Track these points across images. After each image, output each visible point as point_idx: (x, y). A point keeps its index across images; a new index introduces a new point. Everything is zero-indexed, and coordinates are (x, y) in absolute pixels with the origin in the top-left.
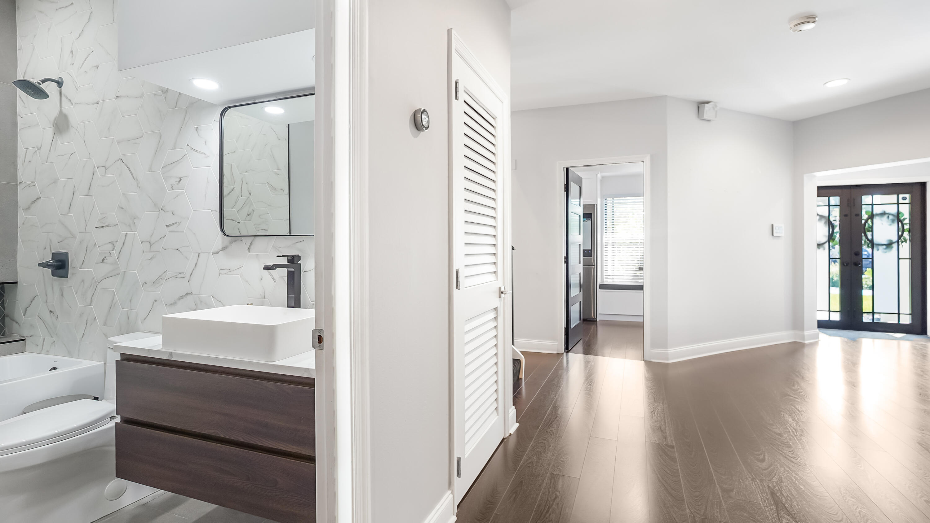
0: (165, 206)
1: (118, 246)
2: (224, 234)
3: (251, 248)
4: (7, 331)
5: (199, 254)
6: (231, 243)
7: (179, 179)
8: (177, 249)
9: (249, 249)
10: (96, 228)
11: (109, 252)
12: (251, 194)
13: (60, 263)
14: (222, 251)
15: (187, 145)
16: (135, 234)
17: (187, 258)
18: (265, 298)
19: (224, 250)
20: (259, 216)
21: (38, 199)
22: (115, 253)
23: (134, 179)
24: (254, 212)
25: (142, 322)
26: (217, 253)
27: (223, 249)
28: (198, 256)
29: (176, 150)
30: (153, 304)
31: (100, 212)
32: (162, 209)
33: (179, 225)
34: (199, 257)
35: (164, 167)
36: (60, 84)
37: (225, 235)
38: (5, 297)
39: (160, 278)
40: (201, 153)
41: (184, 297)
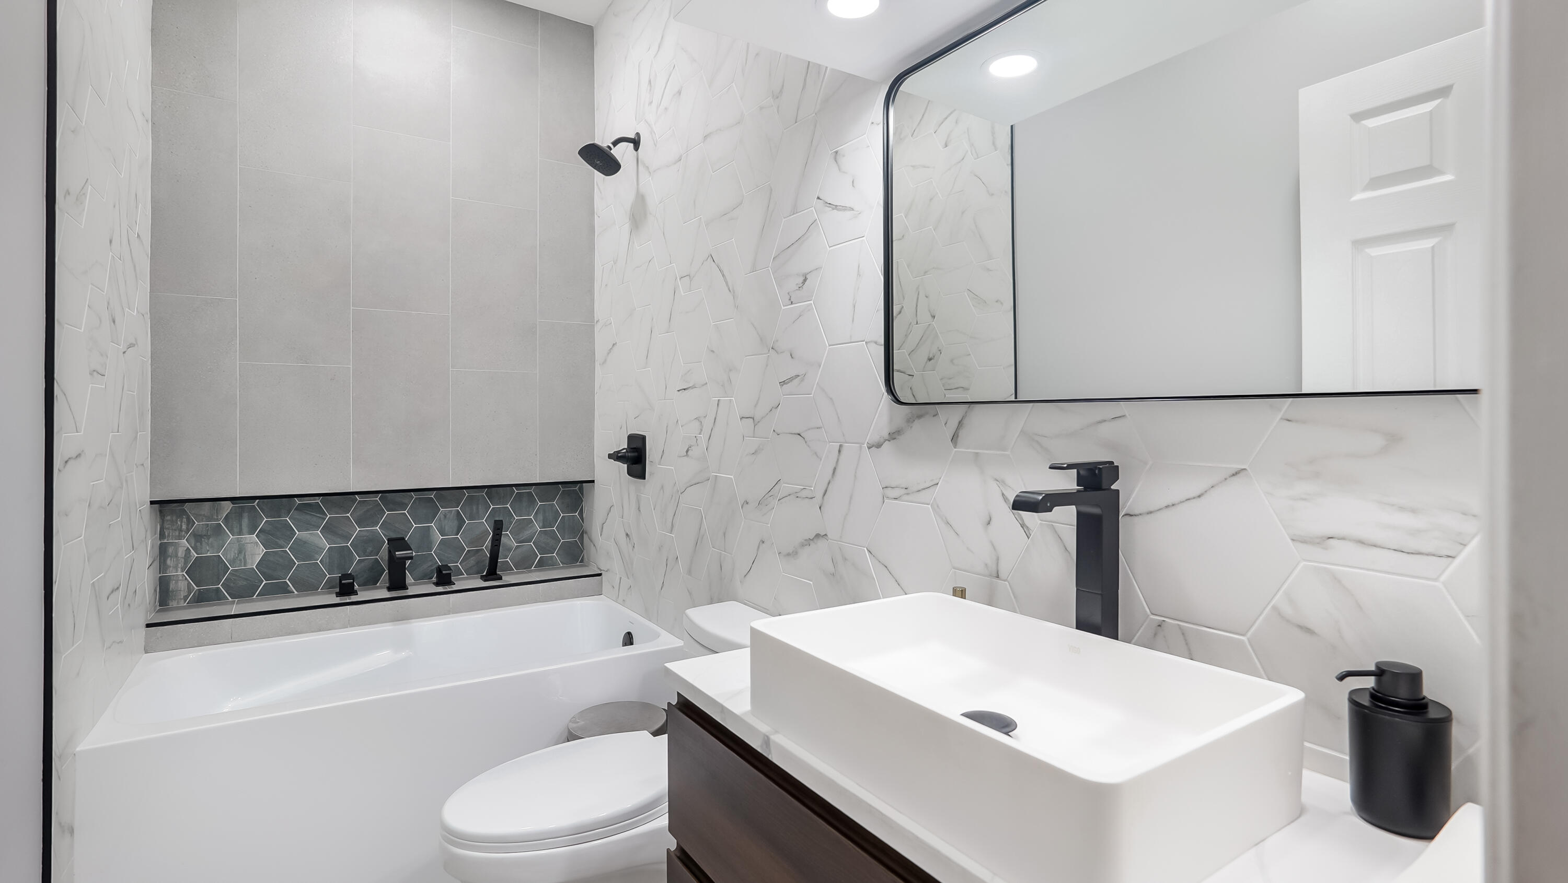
0: (777, 341)
1: (708, 423)
2: (893, 399)
3: (960, 434)
4: (585, 557)
5: (841, 446)
6: (910, 421)
7: (802, 279)
8: (799, 434)
9: (955, 438)
10: (679, 391)
11: (696, 437)
12: (934, 317)
13: (636, 454)
14: (889, 441)
15: (818, 198)
16: (730, 401)
17: (817, 456)
18: (998, 577)
19: (895, 439)
20: (952, 361)
21: (614, 345)
22: (703, 438)
23: (730, 291)
24: (941, 353)
25: (741, 582)
26: (879, 446)
27: (893, 436)
28: (839, 451)
29: (799, 214)
30: (759, 547)
31: (683, 362)
32: (772, 348)
33: (803, 380)
34: (842, 452)
35: (776, 257)
36: (636, 142)
37: (899, 402)
38: (583, 503)
39: (770, 494)
40: (845, 209)
41: (811, 542)
